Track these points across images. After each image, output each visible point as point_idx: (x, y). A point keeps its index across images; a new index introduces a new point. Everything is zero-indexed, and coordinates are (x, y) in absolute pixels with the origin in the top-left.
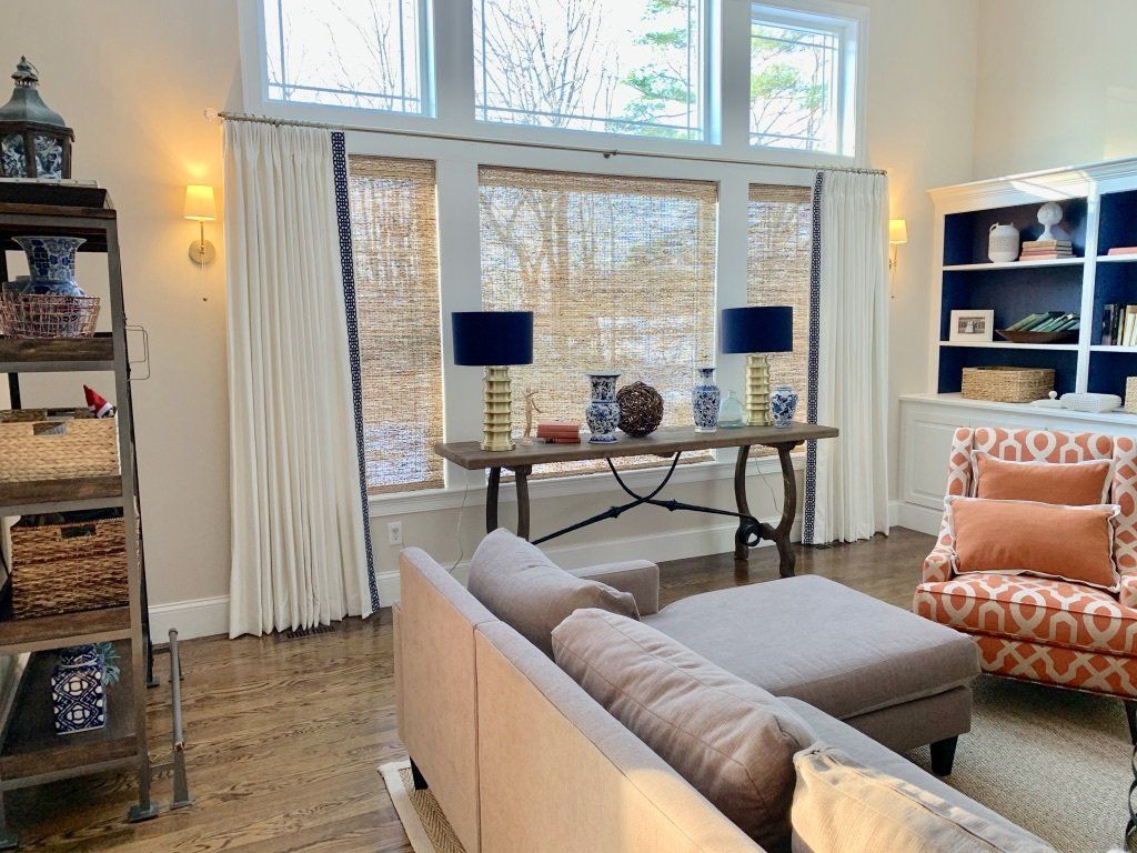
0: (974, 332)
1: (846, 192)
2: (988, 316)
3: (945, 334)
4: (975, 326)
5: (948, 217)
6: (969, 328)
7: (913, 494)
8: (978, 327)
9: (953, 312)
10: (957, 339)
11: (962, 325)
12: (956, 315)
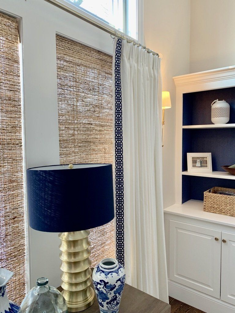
0: (201, 166)
1: (137, 62)
2: (208, 156)
3: (185, 168)
4: (201, 162)
5: (185, 95)
6: (198, 164)
7: (175, 276)
8: (203, 163)
9: (188, 154)
10: (192, 171)
11: (194, 162)
12: (190, 156)
